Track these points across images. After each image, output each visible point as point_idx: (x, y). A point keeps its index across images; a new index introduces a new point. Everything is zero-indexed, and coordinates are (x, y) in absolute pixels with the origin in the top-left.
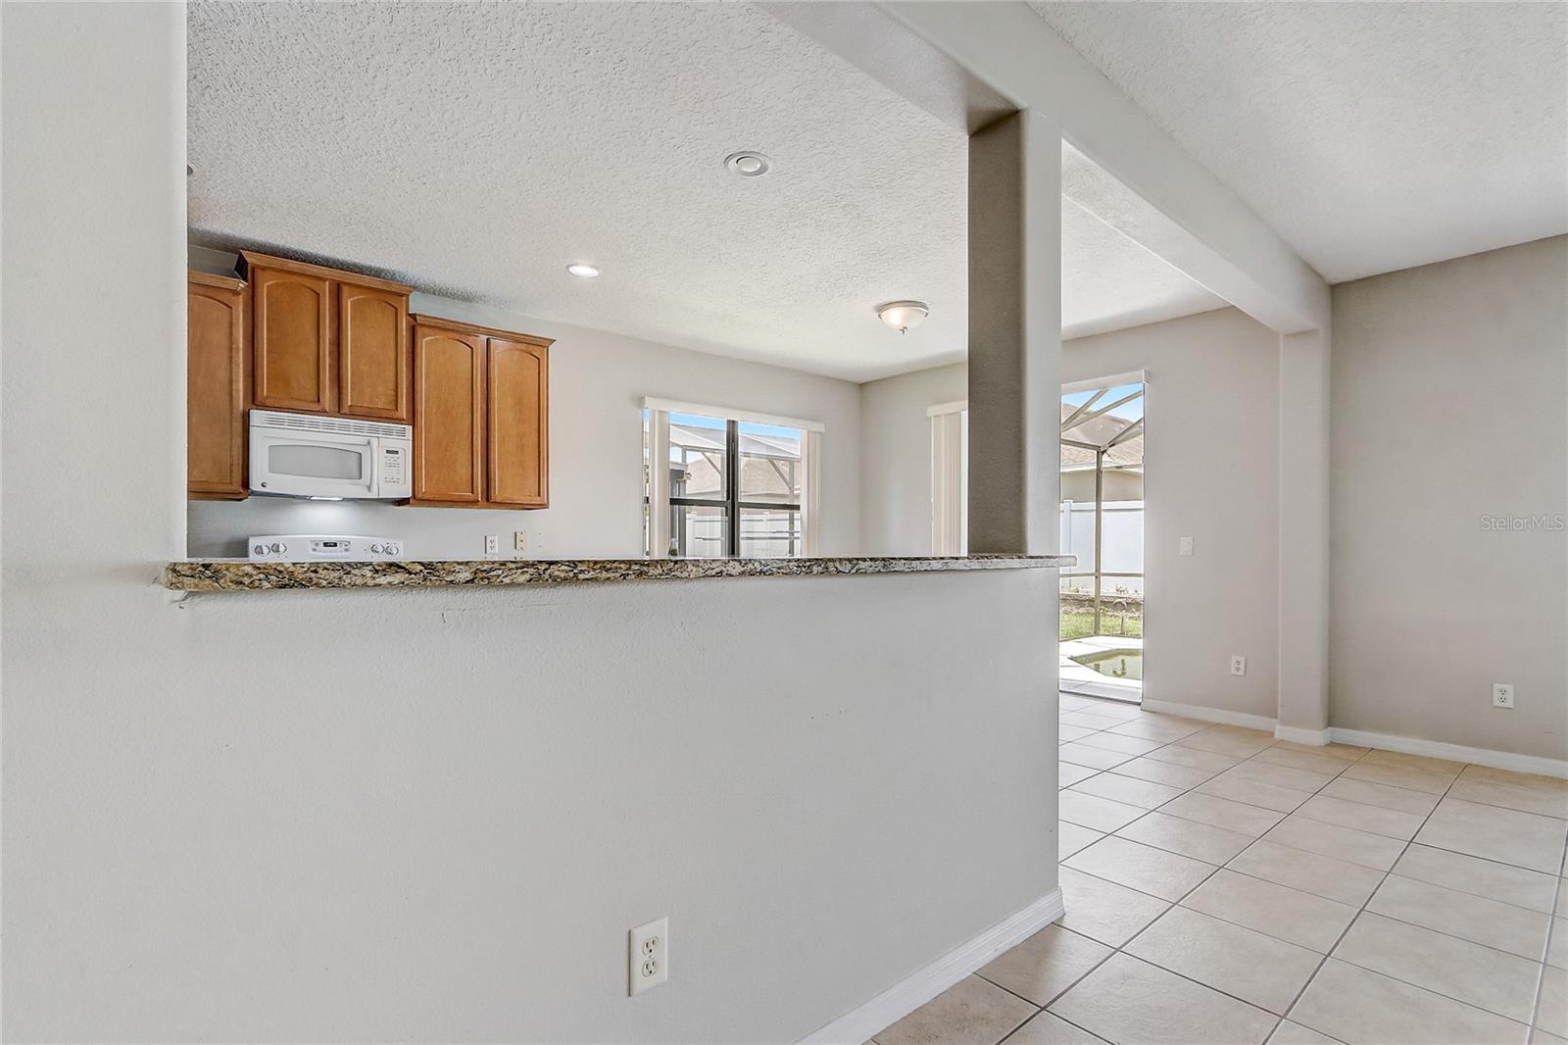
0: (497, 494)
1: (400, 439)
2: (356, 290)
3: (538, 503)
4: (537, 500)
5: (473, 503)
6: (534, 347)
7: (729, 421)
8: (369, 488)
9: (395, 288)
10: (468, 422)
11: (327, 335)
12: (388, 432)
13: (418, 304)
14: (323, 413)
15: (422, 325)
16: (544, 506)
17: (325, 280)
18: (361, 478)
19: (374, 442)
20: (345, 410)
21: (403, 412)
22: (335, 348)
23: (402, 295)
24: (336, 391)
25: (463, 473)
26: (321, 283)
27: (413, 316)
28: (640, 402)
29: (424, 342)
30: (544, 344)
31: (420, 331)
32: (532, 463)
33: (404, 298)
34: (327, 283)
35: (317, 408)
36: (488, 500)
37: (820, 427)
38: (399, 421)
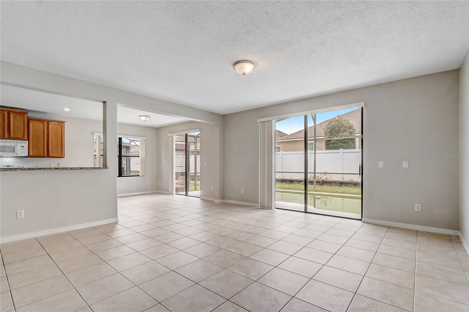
0: (50, 155)
1: (25, 144)
2: (13, 113)
3: (62, 156)
4: (61, 156)
5: (44, 157)
6: (61, 123)
7: (119, 138)
8: (17, 154)
9: (24, 111)
10: (43, 140)
11: (6, 123)
12: (21, 142)
13: (30, 115)
14: (5, 139)
15: (31, 119)
16: (64, 157)
17: (5, 111)
18: (14, 152)
19: (18, 145)
20: (11, 138)
21: (26, 138)
22: (8, 125)
23: (25, 113)
24: (8, 134)
25: (42, 151)
26: (5, 112)
27: (29, 118)
28: (93, 134)
29: (31, 124)
30: (63, 122)
31: (30, 121)
32: (60, 148)
33: (26, 114)
34: (6, 112)
35: (3, 137)
36: (48, 156)
37: (145, 138)
38: (25, 140)
